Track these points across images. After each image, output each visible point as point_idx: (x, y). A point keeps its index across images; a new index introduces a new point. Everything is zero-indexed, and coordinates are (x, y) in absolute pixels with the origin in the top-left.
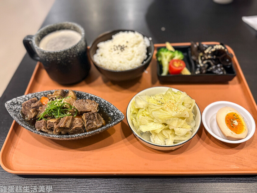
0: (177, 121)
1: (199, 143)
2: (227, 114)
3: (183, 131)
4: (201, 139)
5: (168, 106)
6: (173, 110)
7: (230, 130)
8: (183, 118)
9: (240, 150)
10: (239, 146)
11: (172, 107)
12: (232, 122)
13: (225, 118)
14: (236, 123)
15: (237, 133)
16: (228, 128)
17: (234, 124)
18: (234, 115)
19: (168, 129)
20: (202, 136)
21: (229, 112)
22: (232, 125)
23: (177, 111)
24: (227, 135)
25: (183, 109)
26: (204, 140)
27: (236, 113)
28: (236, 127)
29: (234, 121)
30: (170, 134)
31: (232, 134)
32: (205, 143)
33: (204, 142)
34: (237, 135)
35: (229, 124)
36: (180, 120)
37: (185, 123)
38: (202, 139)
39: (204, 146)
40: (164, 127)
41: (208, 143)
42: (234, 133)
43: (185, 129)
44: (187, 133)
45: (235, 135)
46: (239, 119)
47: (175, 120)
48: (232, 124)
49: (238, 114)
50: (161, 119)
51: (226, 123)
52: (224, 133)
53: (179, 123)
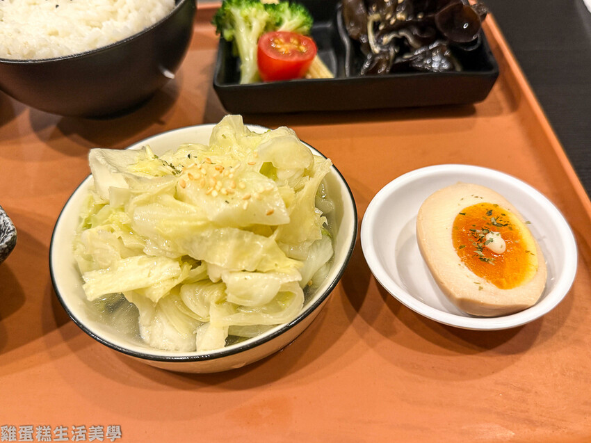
0: (232, 243)
1: (351, 331)
2: (460, 209)
3: (263, 286)
4: (358, 319)
5: (196, 175)
6: (215, 193)
7: (470, 273)
8: (267, 231)
9: (517, 356)
10: (513, 342)
11: (212, 181)
12: (481, 240)
13: (450, 228)
14: (496, 242)
15: (499, 285)
16: (462, 264)
17: (489, 246)
18: (490, 213)
19: (205, 281)
20: (367, 304)
21: (469, 202)
22: (480, 253)
23: (230, 196)
24: (458, 296)
25: (261, 189)
26: (370, 320)
27: (496, 206)
28: (500, 259)
29: (489, 236)
30: (213, 303)
31: (481, 288)
32: (373, 333)
33: (372, 329)
34: (502, 292)
35: (469, 250)
36: (248, 238)
37: (270, 250)
38: (364, 317)
39: (372, 344)
40: (185, 272)
41: (388, 332)
42: (490, 287)
43: (271, 276)
44: (283, 295)
45: (496, 294)
46: (511, 229)
47: (226, 238)
48: (482, 249)
49: (504, 206)
50: (167, 238)
51: (455, 245)
52: (446, 284)
53: (241, 251)
